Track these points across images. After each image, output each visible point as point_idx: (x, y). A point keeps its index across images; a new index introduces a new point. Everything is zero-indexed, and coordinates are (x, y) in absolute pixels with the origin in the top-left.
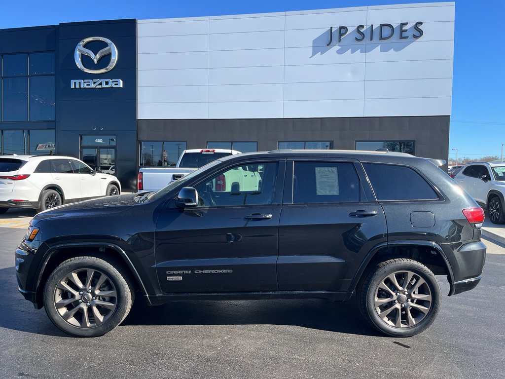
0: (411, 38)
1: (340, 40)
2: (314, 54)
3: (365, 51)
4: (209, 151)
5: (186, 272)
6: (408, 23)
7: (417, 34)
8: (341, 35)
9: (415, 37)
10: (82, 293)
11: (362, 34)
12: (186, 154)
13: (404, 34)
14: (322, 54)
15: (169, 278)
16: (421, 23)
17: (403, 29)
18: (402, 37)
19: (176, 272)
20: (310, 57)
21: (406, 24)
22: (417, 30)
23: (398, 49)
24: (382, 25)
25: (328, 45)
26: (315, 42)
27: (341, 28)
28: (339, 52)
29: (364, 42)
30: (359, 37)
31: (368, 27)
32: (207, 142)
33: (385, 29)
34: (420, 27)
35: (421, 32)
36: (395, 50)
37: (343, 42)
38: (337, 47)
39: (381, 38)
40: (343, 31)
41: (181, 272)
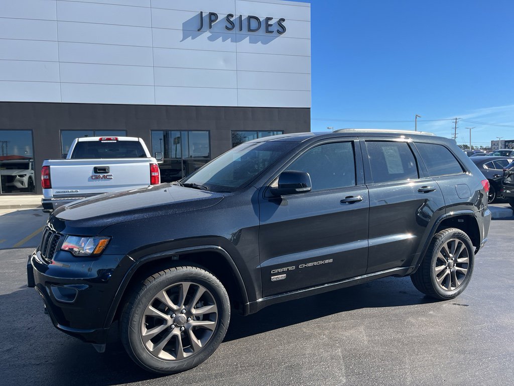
0: (275, 33)
1: (211, 27)
2: (184, 38)
3: (235, 40)
4: (110, 139)
5: (290, 268)
6: (272, 18)
7: (281, 29)
8: (211, 21)
9: (279, 32)
10: (174, 315)
11: (231, 23)
12: (79, 143)
13: (270, 29)
14: (193, 39)
15: (274, 278)
16: (283, 20)
17: (269, 23)
18: (268, 31)
19: (280, 270)
20: (181, 41)
21: (270, 19)
22: (280, 26)
23: (265, 42)
24: (250, 17)
25: (199, 30)
26: (185, 25)
27: (211, 14)
28: (211, 39)
29: (234, 31)
30: (229, 26)
31: (237, 17)
32: (61, 130)
33: (253, 22)
34: (283, 23)
35: (284, 29)
36: (262, 43)
37: (214, 29)
38: (208, 34)
39: (250, 30)
40: (213, 17)
41: (285, 269)
